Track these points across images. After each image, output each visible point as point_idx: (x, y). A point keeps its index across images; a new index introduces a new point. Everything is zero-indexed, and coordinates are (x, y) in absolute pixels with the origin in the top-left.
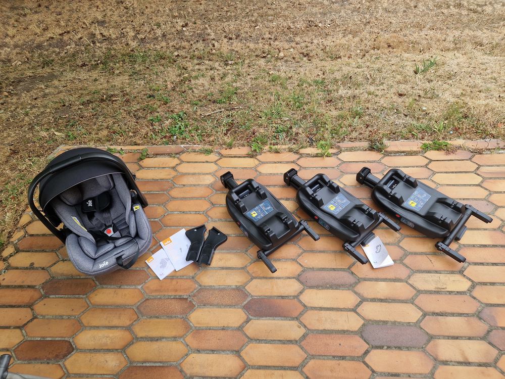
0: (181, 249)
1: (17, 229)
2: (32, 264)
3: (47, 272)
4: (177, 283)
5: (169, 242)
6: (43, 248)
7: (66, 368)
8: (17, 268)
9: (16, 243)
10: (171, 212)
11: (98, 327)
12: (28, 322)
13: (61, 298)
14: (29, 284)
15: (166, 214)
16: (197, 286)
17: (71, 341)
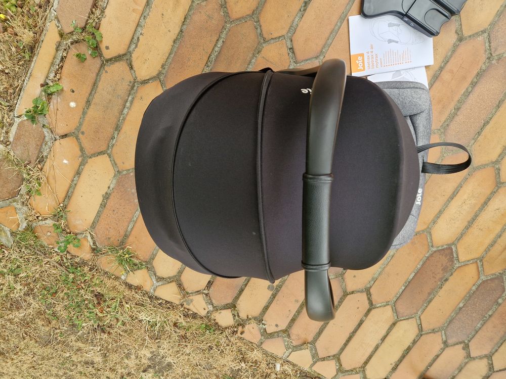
0: (390, 41)
1: (182, 305)
2: (270, 288)
4: (452, 72)
5: (360, 58)
7: (468, 261)
8: (266, 308)
9: (214, 307)
10: (289, 31)
11: (441, 212)
15: (289, 43)
16: (480, 39)
17: (434, 249)
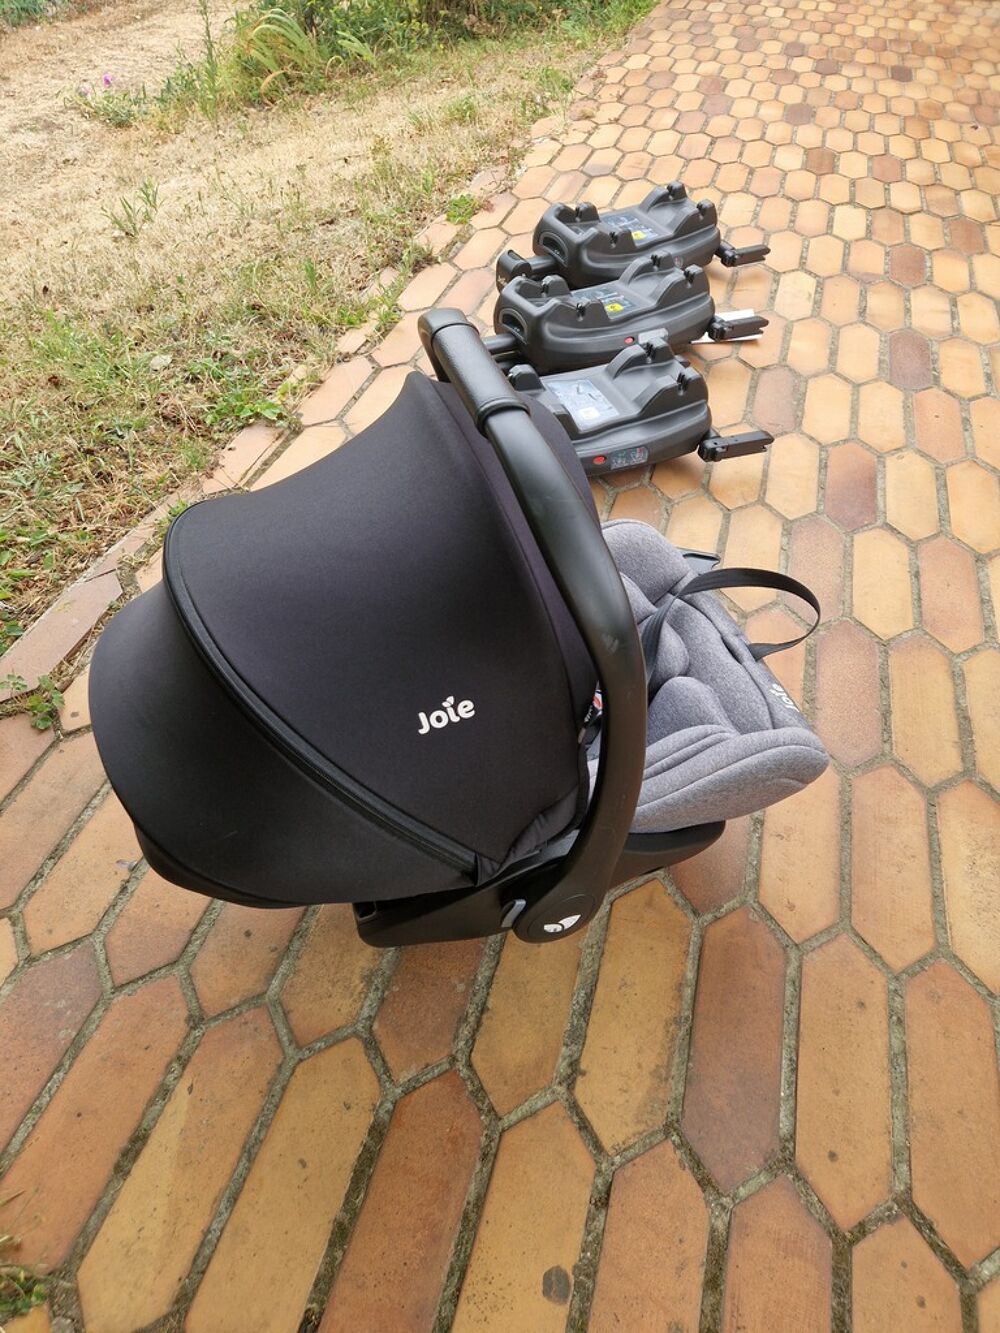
2: (554, 1284)
3: (629, 1171)
6: (451, 1223)
12: (935, 1247)
13: (795, 1070)
14: (696, 1276)
